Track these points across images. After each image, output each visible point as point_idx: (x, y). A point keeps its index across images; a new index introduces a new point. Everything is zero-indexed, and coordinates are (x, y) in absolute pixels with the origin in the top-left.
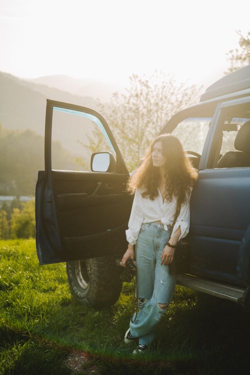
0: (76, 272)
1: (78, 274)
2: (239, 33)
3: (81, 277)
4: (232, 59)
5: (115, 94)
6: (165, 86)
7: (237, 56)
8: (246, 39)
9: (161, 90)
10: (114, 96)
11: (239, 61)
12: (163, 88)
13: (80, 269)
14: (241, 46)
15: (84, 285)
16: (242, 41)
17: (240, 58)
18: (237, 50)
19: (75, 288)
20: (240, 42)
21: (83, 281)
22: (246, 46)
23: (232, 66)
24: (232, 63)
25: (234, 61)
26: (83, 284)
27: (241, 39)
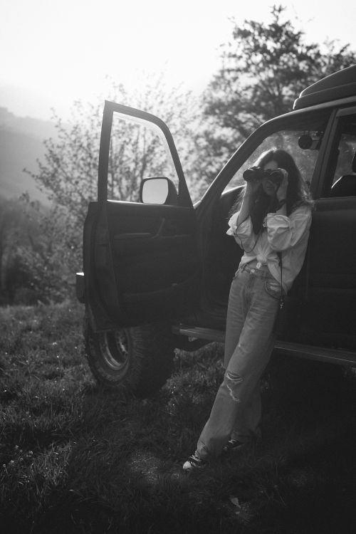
0: (101, 348)
1: (105, 350)
2: (232, 20)
3: (109, 354)
4: (223, 57)
5: (77, 103)
6: (149, 92)
7: (230, 53)
8: (242, 29)
9: (144, 96)
10: (75, 105)
11: (233, 60)
12: (147, 95)
13: (106, 342)
14: (235, 37)
15: (115, 365)
16: (236, 32)
17: (234, 56)
18: (230, 44)
19: (101, 370)
20: (234, 33)
21: (113, 360)
22: (242, 38)
23: (223, 67)
24: (223, 62)
25: (226, 59)
26: (113, 363)
27: (235, 28)
